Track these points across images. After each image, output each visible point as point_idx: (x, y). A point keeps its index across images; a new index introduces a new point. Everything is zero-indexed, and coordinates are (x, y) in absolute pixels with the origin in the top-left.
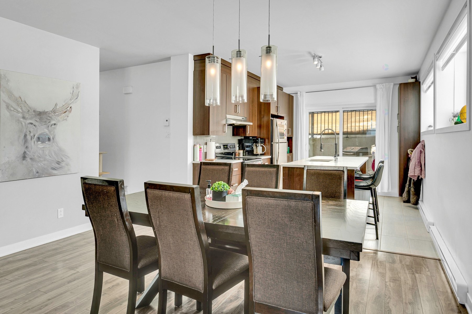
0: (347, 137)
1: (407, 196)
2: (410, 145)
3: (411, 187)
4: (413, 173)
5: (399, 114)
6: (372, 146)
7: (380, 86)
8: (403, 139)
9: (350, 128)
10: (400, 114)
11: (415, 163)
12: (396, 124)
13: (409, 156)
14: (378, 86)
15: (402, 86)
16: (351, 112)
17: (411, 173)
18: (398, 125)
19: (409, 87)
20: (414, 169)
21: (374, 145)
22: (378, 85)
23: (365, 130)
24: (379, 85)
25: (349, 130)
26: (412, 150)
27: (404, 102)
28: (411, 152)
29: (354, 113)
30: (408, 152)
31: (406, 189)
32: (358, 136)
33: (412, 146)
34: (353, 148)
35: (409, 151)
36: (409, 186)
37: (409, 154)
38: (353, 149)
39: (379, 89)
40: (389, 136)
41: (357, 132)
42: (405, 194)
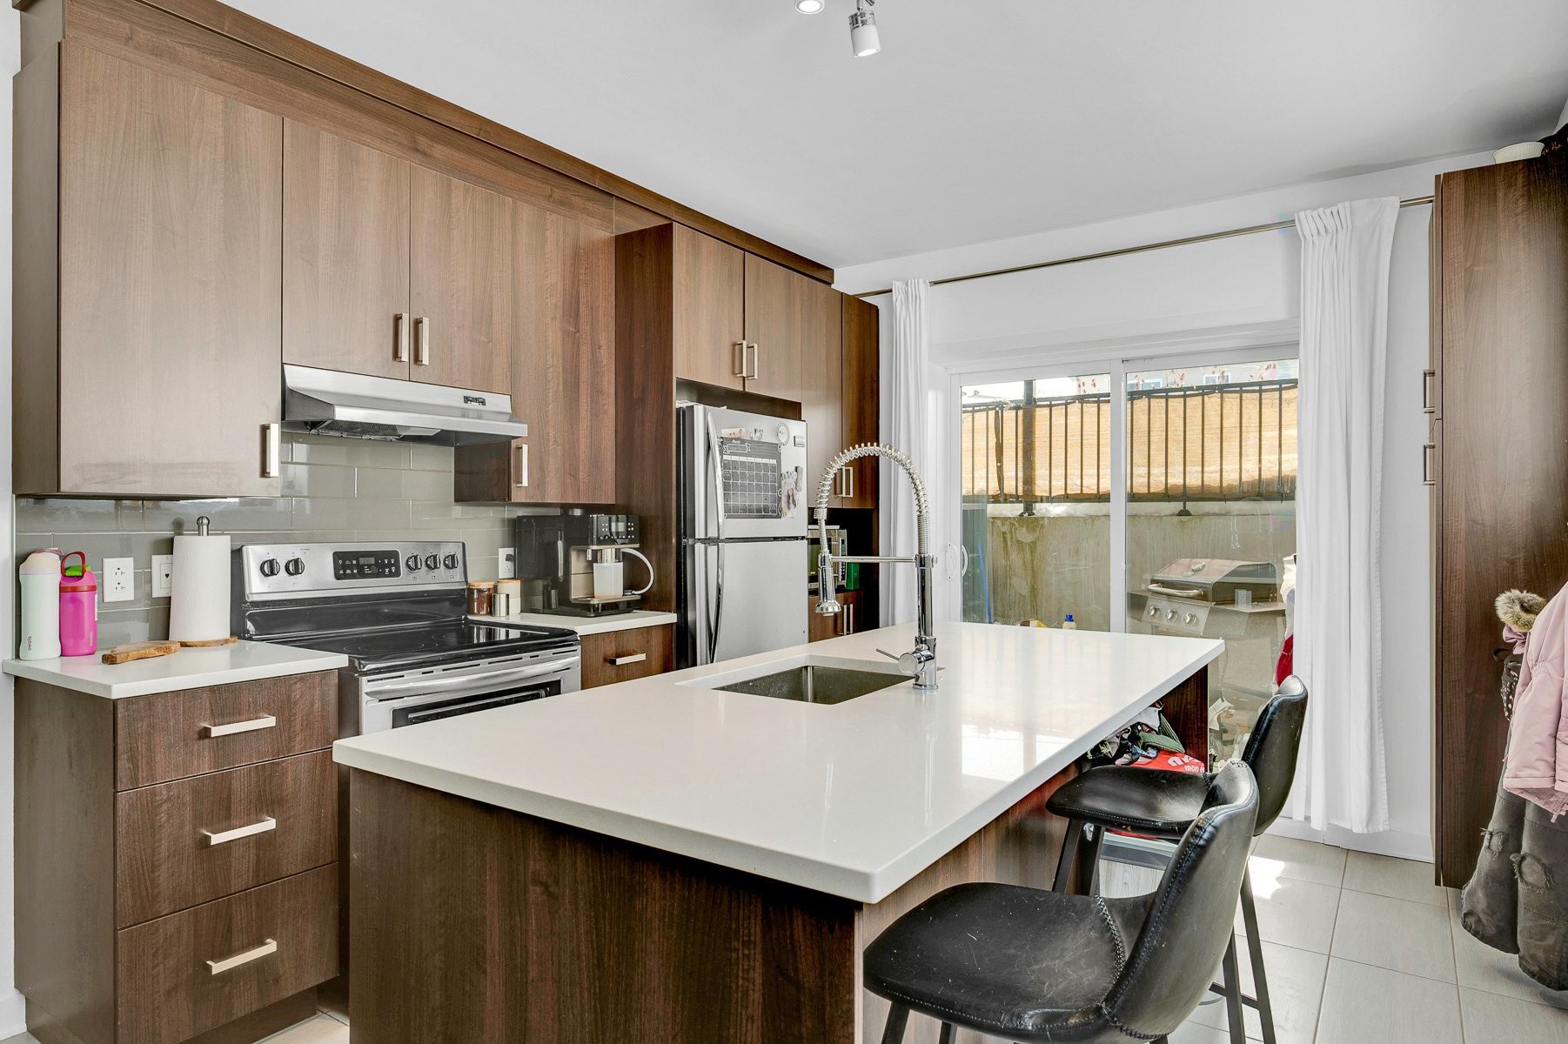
0: (1184, 513)
1: (1494, 912)
2: (1512, 563)
3: (1523, 858)
4: (1544, 770)
5: (1432, 374)
6: (1284, 559)
7: (1316, 218)
8: (1463, 526)
9: (1197, 472)
10: (1438, 373)
11: (1553, 701)
12: (1417, 429)
13: (1505, 634)
14: (1307, 224)
15: (1457, 192)
16: (1203, 395)
17: (1528, 772)
18: (1432, 438)
19: (1500, 194)
20: (1551, 747)
21: (1292, 557)
22: (1309, 212)
23: (1267, 480)
24: (1315, 213)
25: (1194, 481)
26: (1531, 597)
27: (1468, 290)
28: (1517, 608)
29: (1213, 400)
30: (1494, 609)
31: (1485, 860)
32: (1235, 506)
33: (1520, 571)
34: (1199, 566)
35: (1505, 606)
36: (1504, 843)
37: (1503, 625)
38: (1199, 570)
39: (1316, 238)
40: (1376, 506)
41: (1230, 487)
42: (1480, 894)
